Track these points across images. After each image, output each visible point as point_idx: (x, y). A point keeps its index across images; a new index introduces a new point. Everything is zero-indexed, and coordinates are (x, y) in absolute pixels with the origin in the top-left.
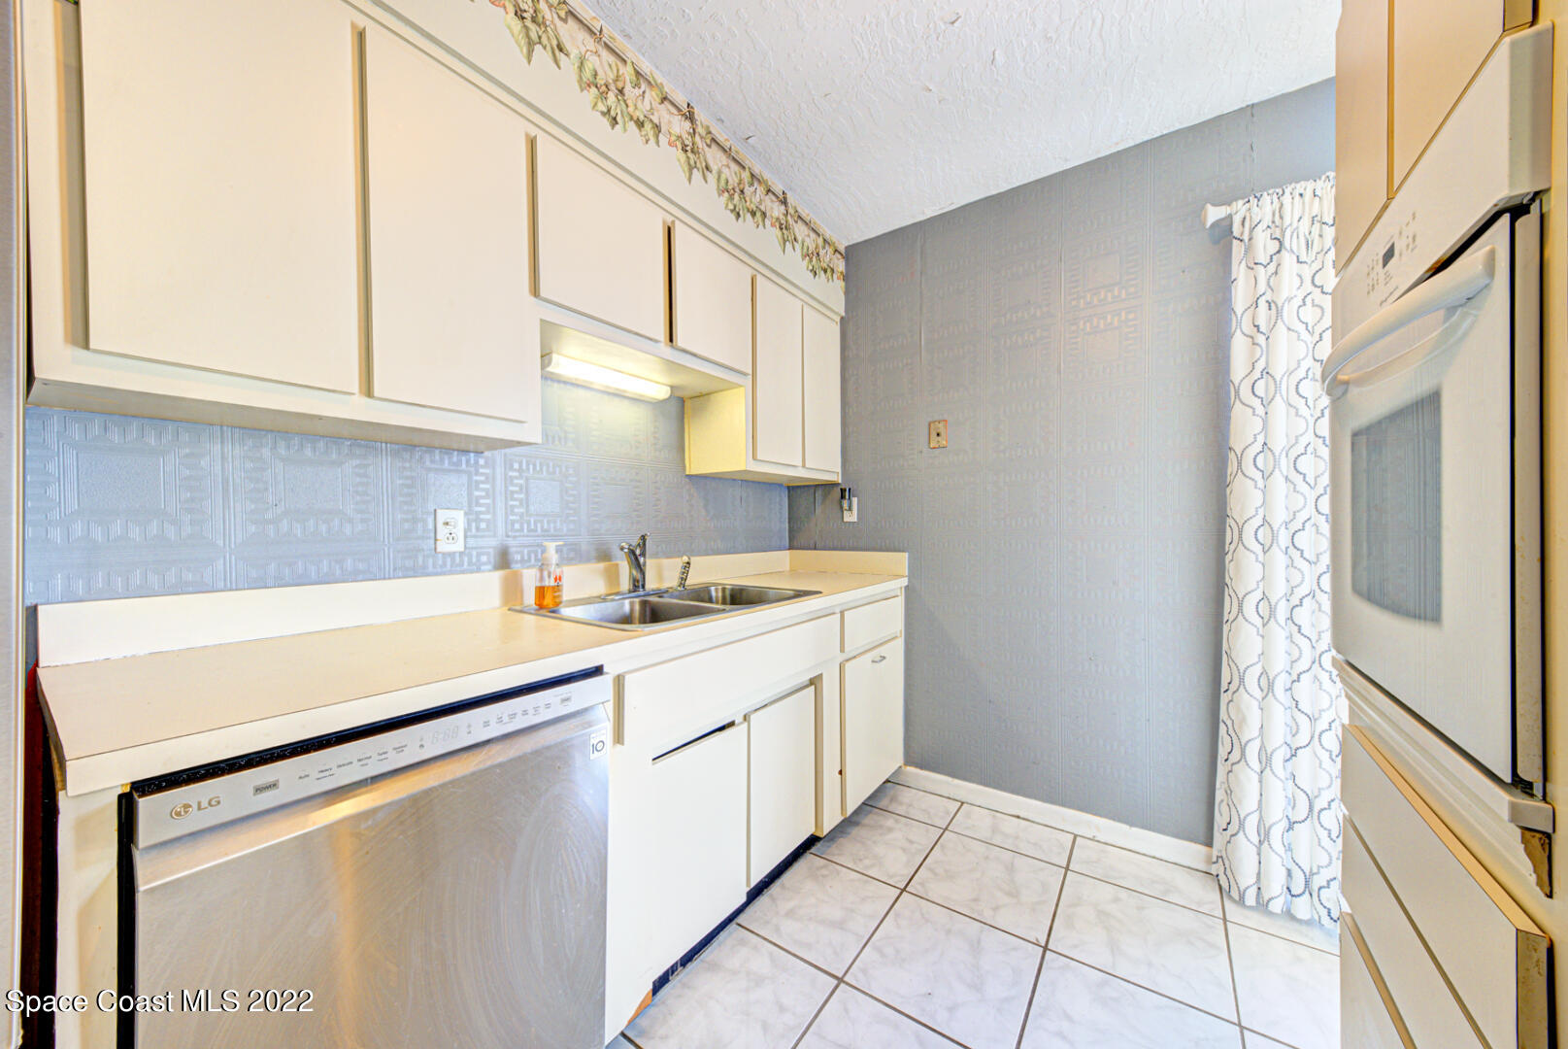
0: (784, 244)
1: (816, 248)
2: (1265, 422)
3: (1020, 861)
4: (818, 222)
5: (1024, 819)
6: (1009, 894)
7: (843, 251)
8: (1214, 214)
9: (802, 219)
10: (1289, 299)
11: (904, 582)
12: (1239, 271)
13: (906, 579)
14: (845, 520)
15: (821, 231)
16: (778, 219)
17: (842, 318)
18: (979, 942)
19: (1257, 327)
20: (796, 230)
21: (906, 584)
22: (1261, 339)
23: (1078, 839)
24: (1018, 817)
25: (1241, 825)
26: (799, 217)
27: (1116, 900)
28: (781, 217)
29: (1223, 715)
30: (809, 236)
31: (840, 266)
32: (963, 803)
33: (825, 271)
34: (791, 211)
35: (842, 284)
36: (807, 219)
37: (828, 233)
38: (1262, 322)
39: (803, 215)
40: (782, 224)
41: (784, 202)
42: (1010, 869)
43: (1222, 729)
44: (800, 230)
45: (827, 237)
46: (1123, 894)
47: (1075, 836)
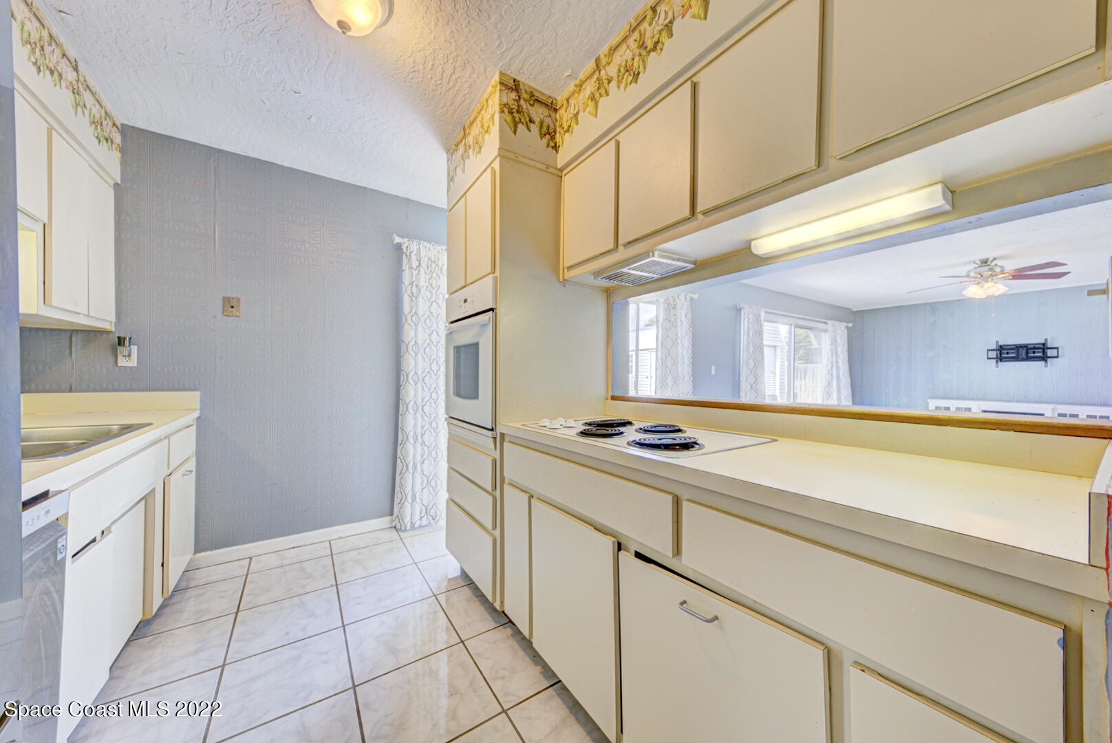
0: (76, 107)
1: (100, 118)
2: (415, 331)
3: (305, 565)
4: (101, 95)
5: (298, 547)
6: (308, 578)
7: (119, 126)
8: (397, 240)
9: (90, 89)
10: (423, 286)
11: (197, 414)
12: (405, 266)
13: (198, 411)
14: (119, 365)
15: (103, 104)
16: (71, 83)
17: (116, 185)
18: (302, 602)
19: (413, 294)
20: (85, 96)
21: (198, 415)
22: (414, 299)
23: (332, 542)
24: (294, 548)
25: (406, 497)
26: (87, 86)
27: (360, 553)
28: (74, 82)
29: (399, 454)
30: (94, 105)
31: (118, 139)
32: (251, 558)
33: (107, 140)
34: (81, 79)
35: (118, 155)
36: (94, 90)
37: (109, 108)
38: (414, 292)
39: (90, 85)
40: (74, 89)
41: (76, 69)
42: (303, 569)
43: (399, 461)
44: (87, 96)
45: (108, 111)
46: (361, 550)
47: (330, 542)
